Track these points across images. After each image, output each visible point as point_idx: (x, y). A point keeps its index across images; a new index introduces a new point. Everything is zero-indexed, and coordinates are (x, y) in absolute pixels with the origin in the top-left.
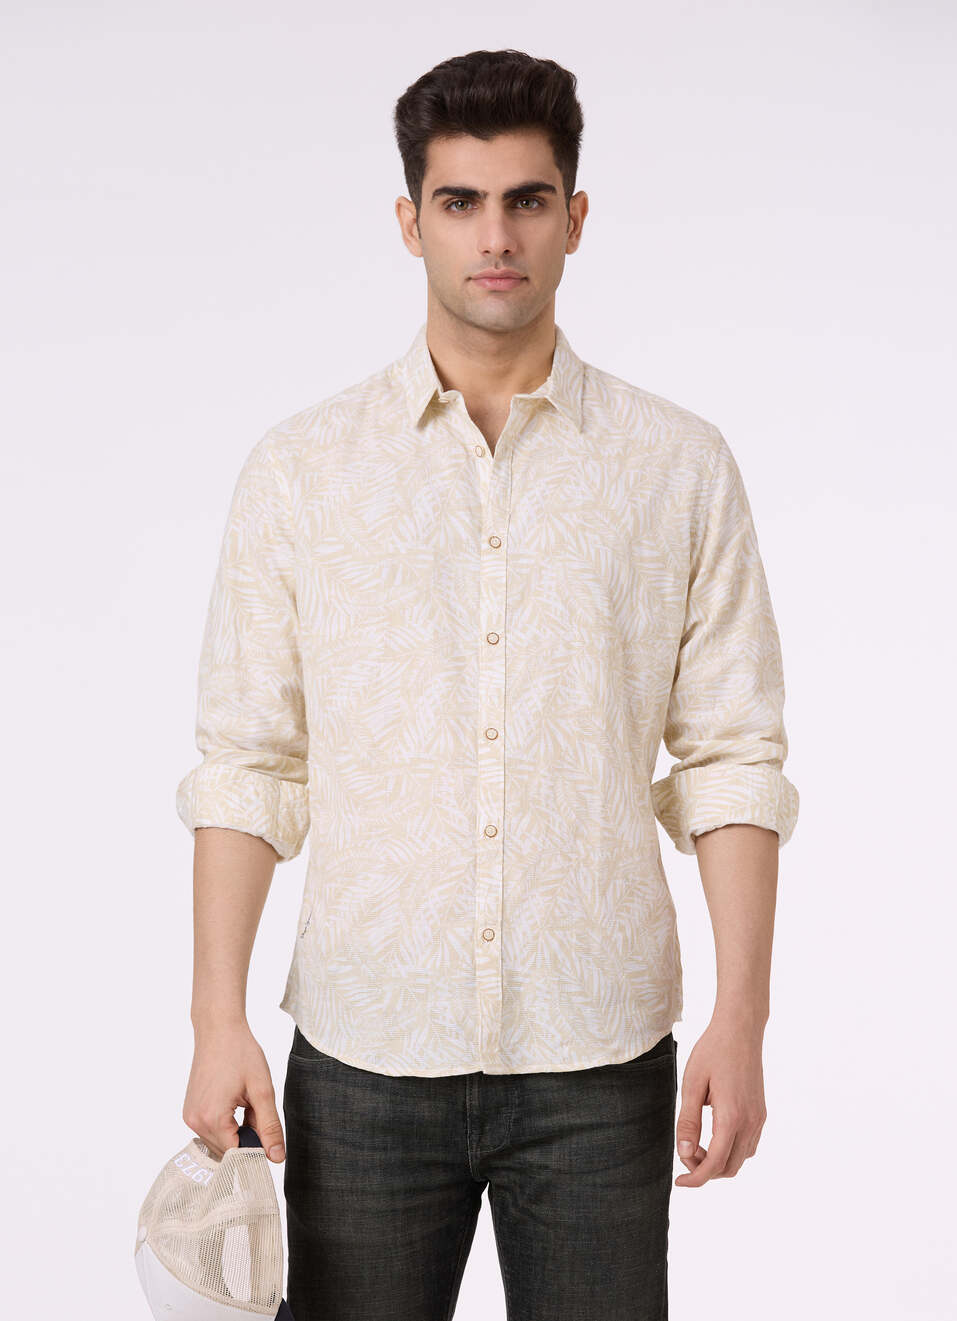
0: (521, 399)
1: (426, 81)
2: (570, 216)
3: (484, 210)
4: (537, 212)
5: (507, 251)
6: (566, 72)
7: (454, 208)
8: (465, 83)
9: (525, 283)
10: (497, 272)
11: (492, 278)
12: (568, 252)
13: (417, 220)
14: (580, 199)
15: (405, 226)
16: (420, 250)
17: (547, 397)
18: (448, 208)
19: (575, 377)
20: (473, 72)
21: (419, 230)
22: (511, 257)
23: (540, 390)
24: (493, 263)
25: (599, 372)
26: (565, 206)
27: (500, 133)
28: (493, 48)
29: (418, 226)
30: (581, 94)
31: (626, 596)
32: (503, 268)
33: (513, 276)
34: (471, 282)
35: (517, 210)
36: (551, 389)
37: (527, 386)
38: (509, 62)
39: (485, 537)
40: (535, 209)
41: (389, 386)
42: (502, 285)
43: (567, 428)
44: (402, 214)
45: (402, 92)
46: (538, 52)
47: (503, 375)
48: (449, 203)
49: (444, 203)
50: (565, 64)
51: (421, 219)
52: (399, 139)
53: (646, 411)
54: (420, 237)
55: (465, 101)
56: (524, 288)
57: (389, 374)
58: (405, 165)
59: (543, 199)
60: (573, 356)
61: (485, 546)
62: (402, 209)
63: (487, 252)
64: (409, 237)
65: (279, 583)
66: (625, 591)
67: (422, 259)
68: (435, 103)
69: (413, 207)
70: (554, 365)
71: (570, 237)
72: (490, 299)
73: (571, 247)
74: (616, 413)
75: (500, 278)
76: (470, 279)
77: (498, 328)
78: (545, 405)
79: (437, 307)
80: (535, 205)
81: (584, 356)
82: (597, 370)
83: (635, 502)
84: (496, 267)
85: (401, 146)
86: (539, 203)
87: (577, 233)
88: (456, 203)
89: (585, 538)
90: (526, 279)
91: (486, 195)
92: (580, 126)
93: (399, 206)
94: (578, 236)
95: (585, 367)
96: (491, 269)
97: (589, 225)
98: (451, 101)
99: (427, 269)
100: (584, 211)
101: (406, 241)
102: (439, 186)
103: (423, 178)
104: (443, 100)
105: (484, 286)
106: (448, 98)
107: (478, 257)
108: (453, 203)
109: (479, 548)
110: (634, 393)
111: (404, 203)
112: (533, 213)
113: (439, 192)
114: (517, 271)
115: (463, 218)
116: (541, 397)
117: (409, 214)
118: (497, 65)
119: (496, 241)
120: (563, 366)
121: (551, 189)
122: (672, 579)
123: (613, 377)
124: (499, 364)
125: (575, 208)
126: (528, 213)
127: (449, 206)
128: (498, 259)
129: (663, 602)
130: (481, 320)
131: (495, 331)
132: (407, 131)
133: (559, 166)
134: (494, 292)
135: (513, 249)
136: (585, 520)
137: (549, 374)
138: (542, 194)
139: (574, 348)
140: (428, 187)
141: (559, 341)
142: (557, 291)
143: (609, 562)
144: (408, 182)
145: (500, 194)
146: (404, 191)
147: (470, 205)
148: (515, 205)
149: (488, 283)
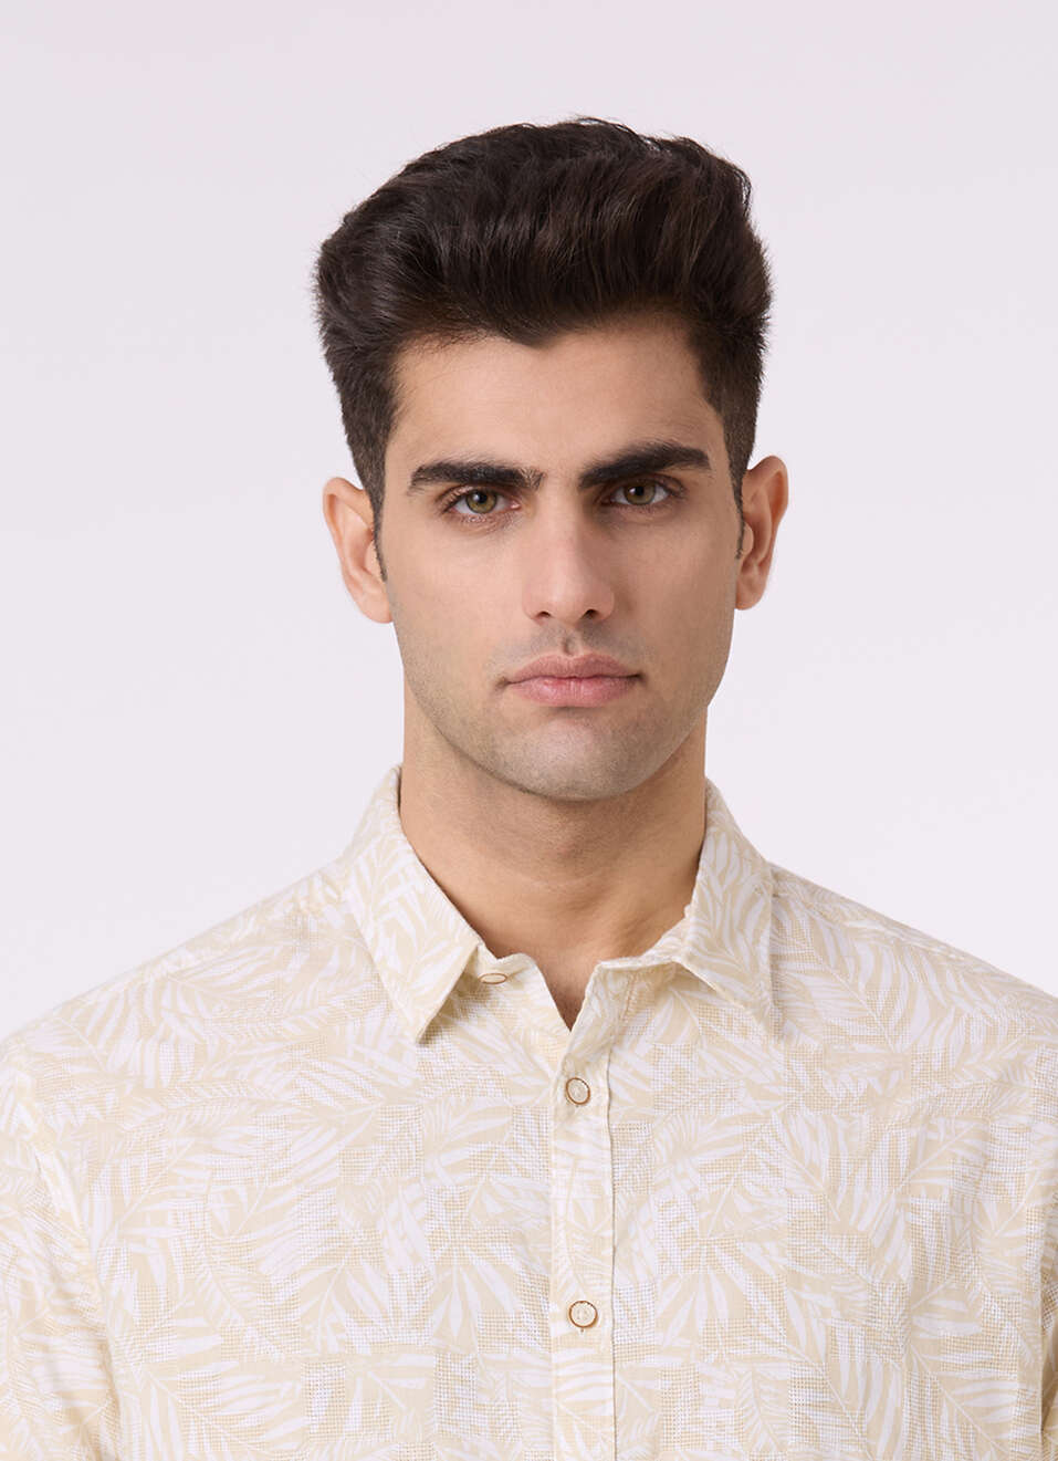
0: (618, 973)
1: (388, 201)
2: (744, 518)
3: (535, 513)
4: (665, 513)
5: (591, 613)
6: (722, 163)
7: (463, 509)
8: (486, 210)
9: (638, 688)
10: (568, 661)
11: (560, 678)
12: (741, 602)
13: (374, 534)
14: (770, 476)
15: (347, 550)
16: (384, 607)
17: (677, 959)
18: (449, 509)
19: (753, 900)
20: (502, 179)
21: (380, 558)
22: (601, 623)
23: (667, 941)
24: (558, 639)
25: (813, 890)
26: (730, 494)
27: (569, 328)
28: (545, 115)
29: (377, 549)
30: (766, 218)
31: (912, 1432)
32: (581, 651)
33: (607, 671)
34: (510, 691)
35: (614, 509)
36: (690, 937)
37: (635, 938)
38: (590, 157)
39: (556, 1309)
40: (659, 506)
41: (304, 934)
42: (584, 692)
43: (744, 1032)
44: (340, 520)
45: (330, 225)
46: (653, 120)
47: (583, 905)
48: (450, 497)
49: (441, 496)
50: (720, 144)
51: (385, 534)
52: (327, 340)
53: (933, 981)
54: (383, 573)
55: (485, 254)
56: (636, 699)
57: (303, 904)
58: (343, 402)
59: (678, 482)
60: (744, 851)
61: (560, 1328)
62: (340, 507)
63: (544, 614)
64: (356, 574)
65: (66, 1429)
66: (905, 1427)
67: (392, 624)
68: (407, 260)
69: (365, 503)
70: (699, 877)
71: (746, 566)
72: (557, 727)
73: (747, 592)
74: (862, 985)
75: (579, 679)
76: (504, 683)
77: (576, 796)
78: (677, 979)
79: (429, 740)
80: (660, 496)
81: (774, 849)
82: (805, 883)
83: (915, 1210)
84: (566, 650)
85: (332, 358)
86: (670, 492)
87: (762, 556)
88: (468, 496)
89: (800, 1301)
90: (637, 677)
91: (540, 478)
92: (762, 299)
93: (332, 501)
94: (765, 565)
95: (778, 875)
96: (554, 655)
97: (789, 537)
98: (452, 252)
99: (403, 654)
100: (778, 503)
101: (350, 581)
102: (428, 458)
103: (386, 437)
104: (432, 250)
105: (541, 697)
106: (444, 247)
107: (524, 626)
108: (459, 498)
109: (545, 1331)
110: (901, 940)
111: (344, 493)
112: (657, 514)
113: (424, 475)
114: (616, 657)
115: (486, 532)
116: (665, 959)
117: (356, 519)
118: (560, 164)
119: (564, 588)
120: (721, 879)
121: (697, 458)
122: (1017, 1386)
123: (843, 900)
124: (577, 876)
125: (755, 498)
126: (641, 517)
127: (452, 504)
128: (571, 631)
129: (1000, 1442)
130: (534, 779)
131: (565, 803)
132: (345, 324)
133: (713, 399)
134: (565, 710)
135: (605, 609)
136: (798, 1260)
137: (688, 900)
138: (676, 471)
139: (748, 832)
140: (400, 460)
141: (713, 815)
142: (710, 706)
143: (859, 1359)
144: (351, 442)
145: (574, 477)
146: (344, 464)
147: (501, 500)
148: (611, 496)
149: (547, 689)
